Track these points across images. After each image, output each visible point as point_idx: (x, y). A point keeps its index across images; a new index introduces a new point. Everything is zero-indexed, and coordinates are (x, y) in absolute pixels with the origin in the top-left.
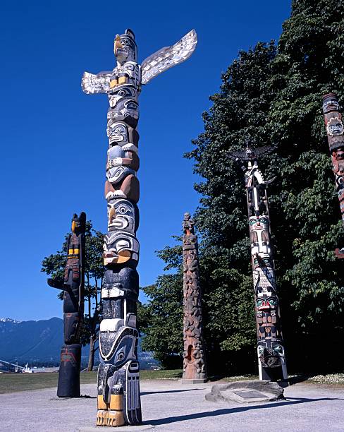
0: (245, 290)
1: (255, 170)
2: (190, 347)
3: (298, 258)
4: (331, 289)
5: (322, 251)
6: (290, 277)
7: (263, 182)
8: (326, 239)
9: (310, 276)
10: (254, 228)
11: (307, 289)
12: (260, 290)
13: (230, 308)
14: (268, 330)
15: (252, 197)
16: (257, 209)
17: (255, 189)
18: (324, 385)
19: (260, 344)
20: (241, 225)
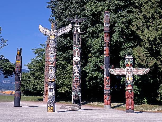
0: (69, 70)
1: (78, 27)
2: (47, 90)
3: (89, 62)
4: (99, 75)
5: (98, 62)
6: (86, 69)
7: (80, 32)
8: (99, 59)
9: (93, 70)
10: (75, 50)
11: (91, 74)
12: (75, 73)
13: (62, 76)
14: (76, 87)
15: (76, 38)
16: (77, 43)
17: (77, 35)
18: (92, 106)
19: (73, 92)
20: (69, 45)
